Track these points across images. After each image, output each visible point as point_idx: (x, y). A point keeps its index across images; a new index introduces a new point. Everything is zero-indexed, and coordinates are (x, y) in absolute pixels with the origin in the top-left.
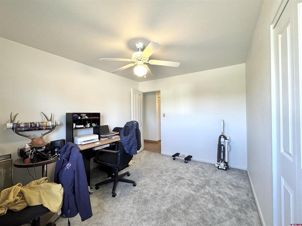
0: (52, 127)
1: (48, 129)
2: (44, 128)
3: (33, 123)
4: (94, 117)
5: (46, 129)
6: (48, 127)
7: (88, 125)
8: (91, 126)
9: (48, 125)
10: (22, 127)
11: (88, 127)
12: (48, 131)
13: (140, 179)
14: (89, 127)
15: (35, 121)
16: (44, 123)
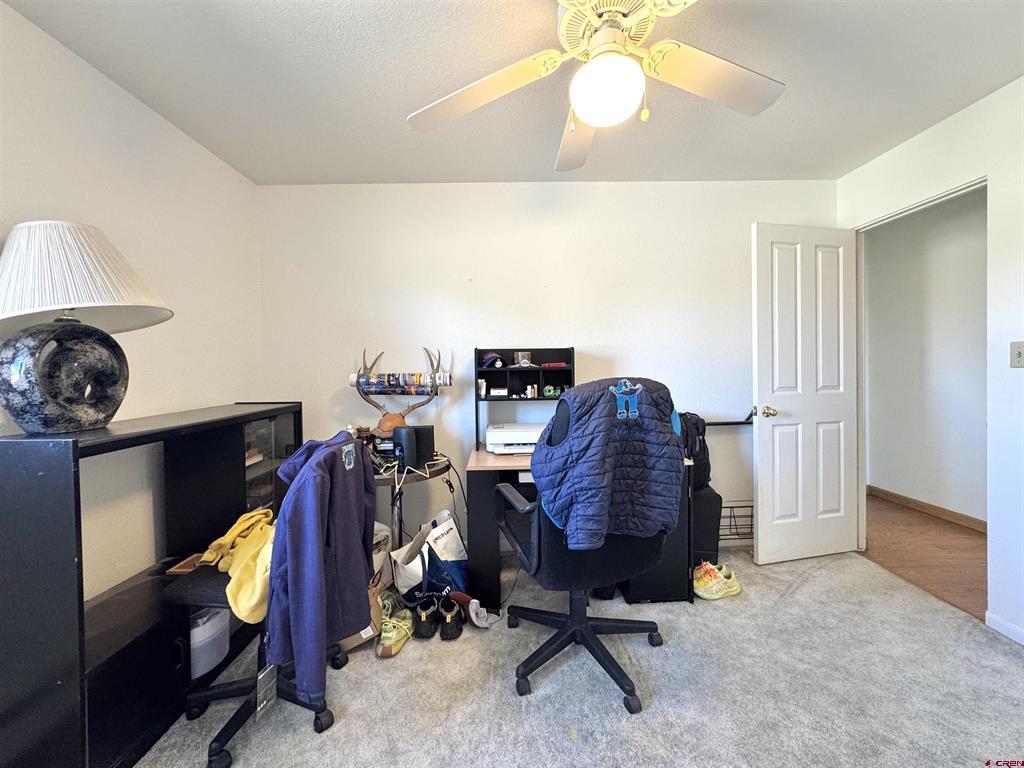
0: (429, 389)
1: (422, 393)
2: (413, 390)
3: (393, 375)
4: (551, 365)
5: (417, 393)
6: (421, 389)
7: (530, 392)
8: (541, 396)
9: (422, 383)
10: (373, 384)
11: (529, 397)
12: (424, 398)
13: (686, 694)
14: (533, 399)
15: (397, 372)
16: (414, 377)
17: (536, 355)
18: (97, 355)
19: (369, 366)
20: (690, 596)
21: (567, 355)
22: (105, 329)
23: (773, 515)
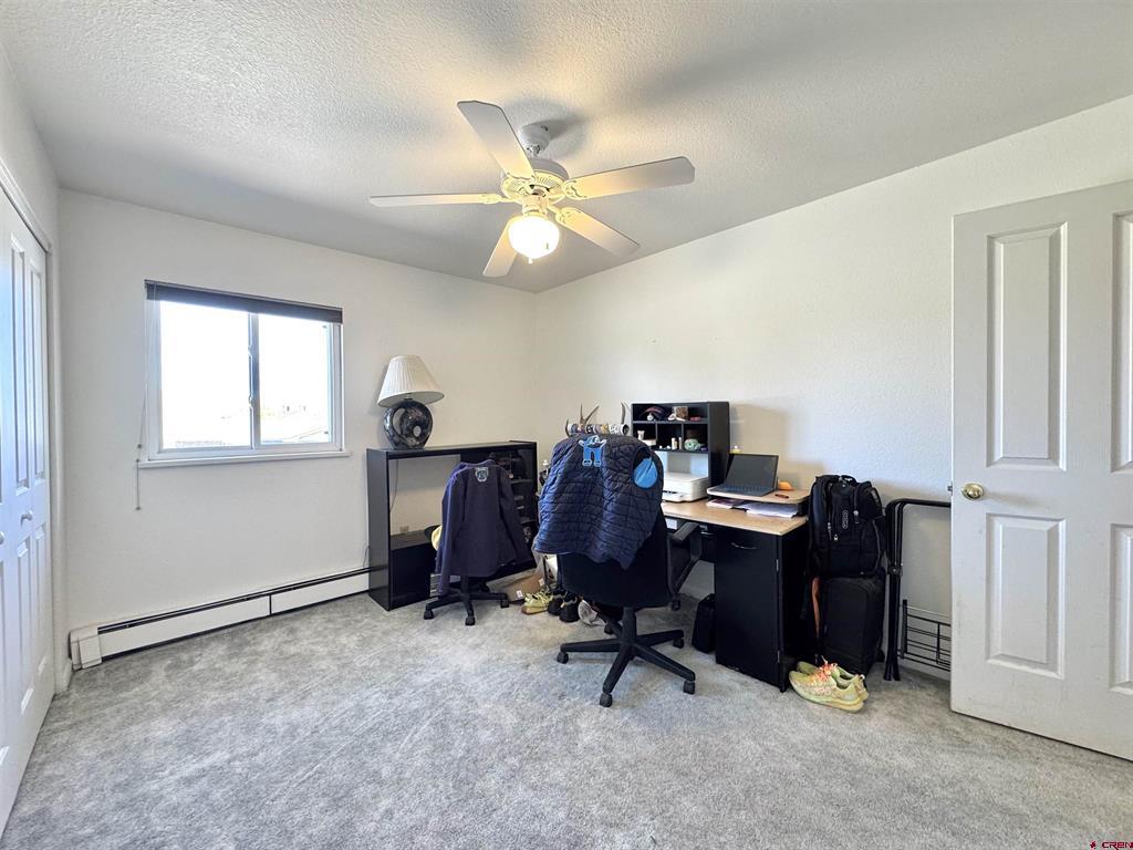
7: (674, 443)
11: (673, 448)
16: (602, 428)
17: (694, 410)
18: (417, 414)
19: (585, 418)
20: (785, 686)
21: (722, 409)
22: (423, 403)
23: (988, 650)
